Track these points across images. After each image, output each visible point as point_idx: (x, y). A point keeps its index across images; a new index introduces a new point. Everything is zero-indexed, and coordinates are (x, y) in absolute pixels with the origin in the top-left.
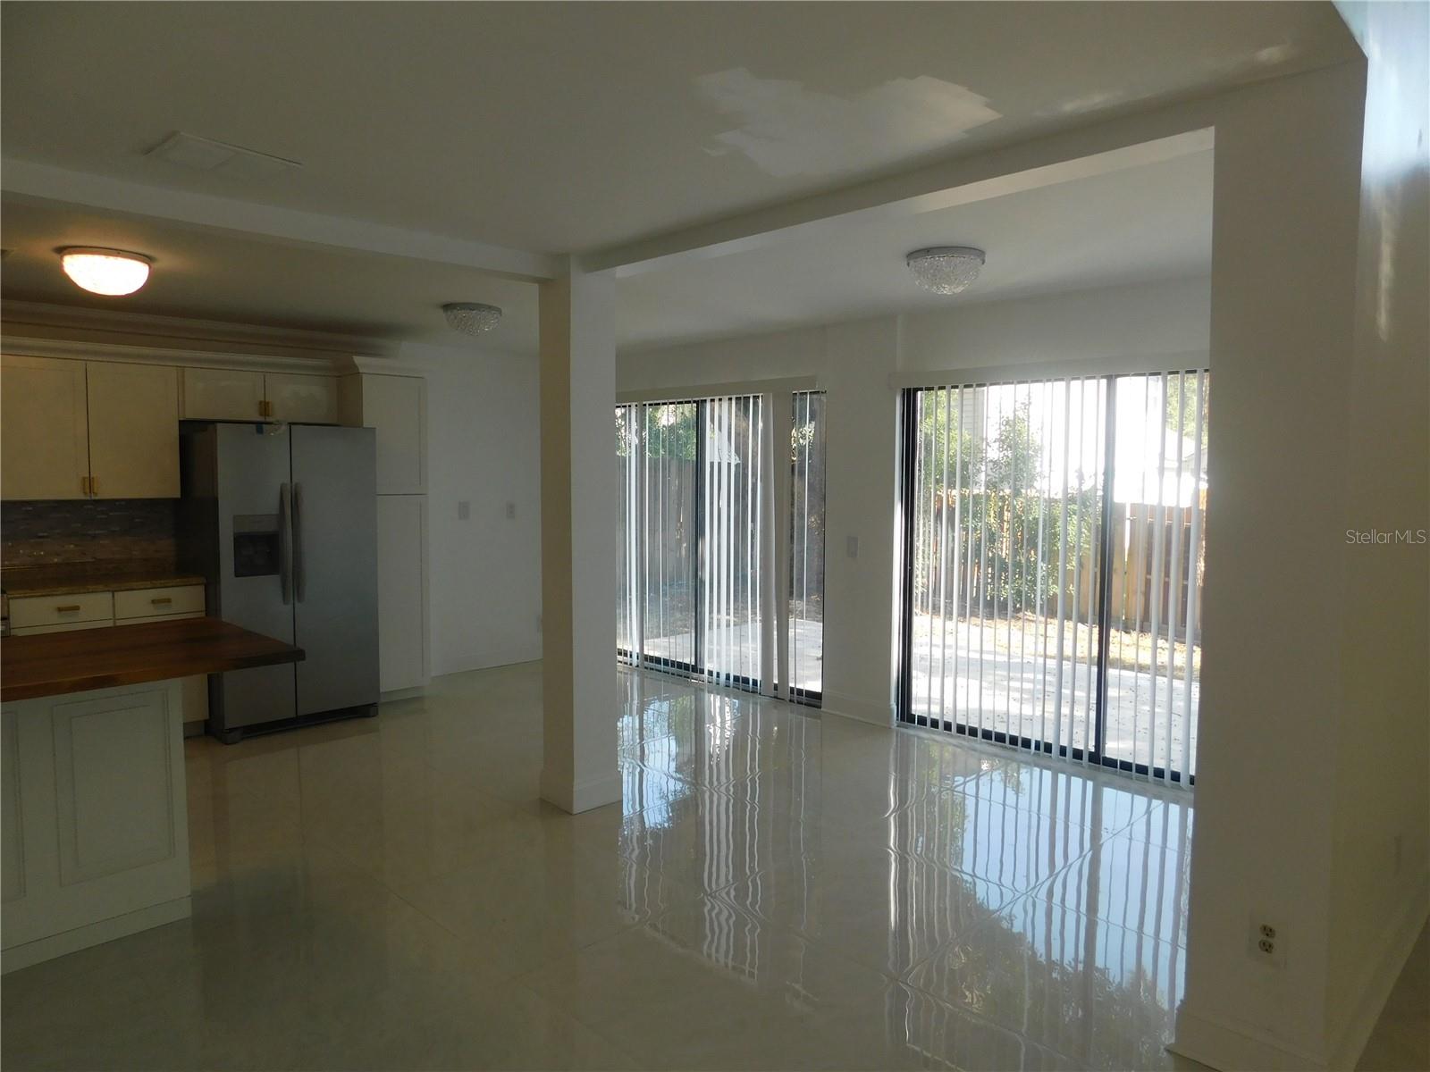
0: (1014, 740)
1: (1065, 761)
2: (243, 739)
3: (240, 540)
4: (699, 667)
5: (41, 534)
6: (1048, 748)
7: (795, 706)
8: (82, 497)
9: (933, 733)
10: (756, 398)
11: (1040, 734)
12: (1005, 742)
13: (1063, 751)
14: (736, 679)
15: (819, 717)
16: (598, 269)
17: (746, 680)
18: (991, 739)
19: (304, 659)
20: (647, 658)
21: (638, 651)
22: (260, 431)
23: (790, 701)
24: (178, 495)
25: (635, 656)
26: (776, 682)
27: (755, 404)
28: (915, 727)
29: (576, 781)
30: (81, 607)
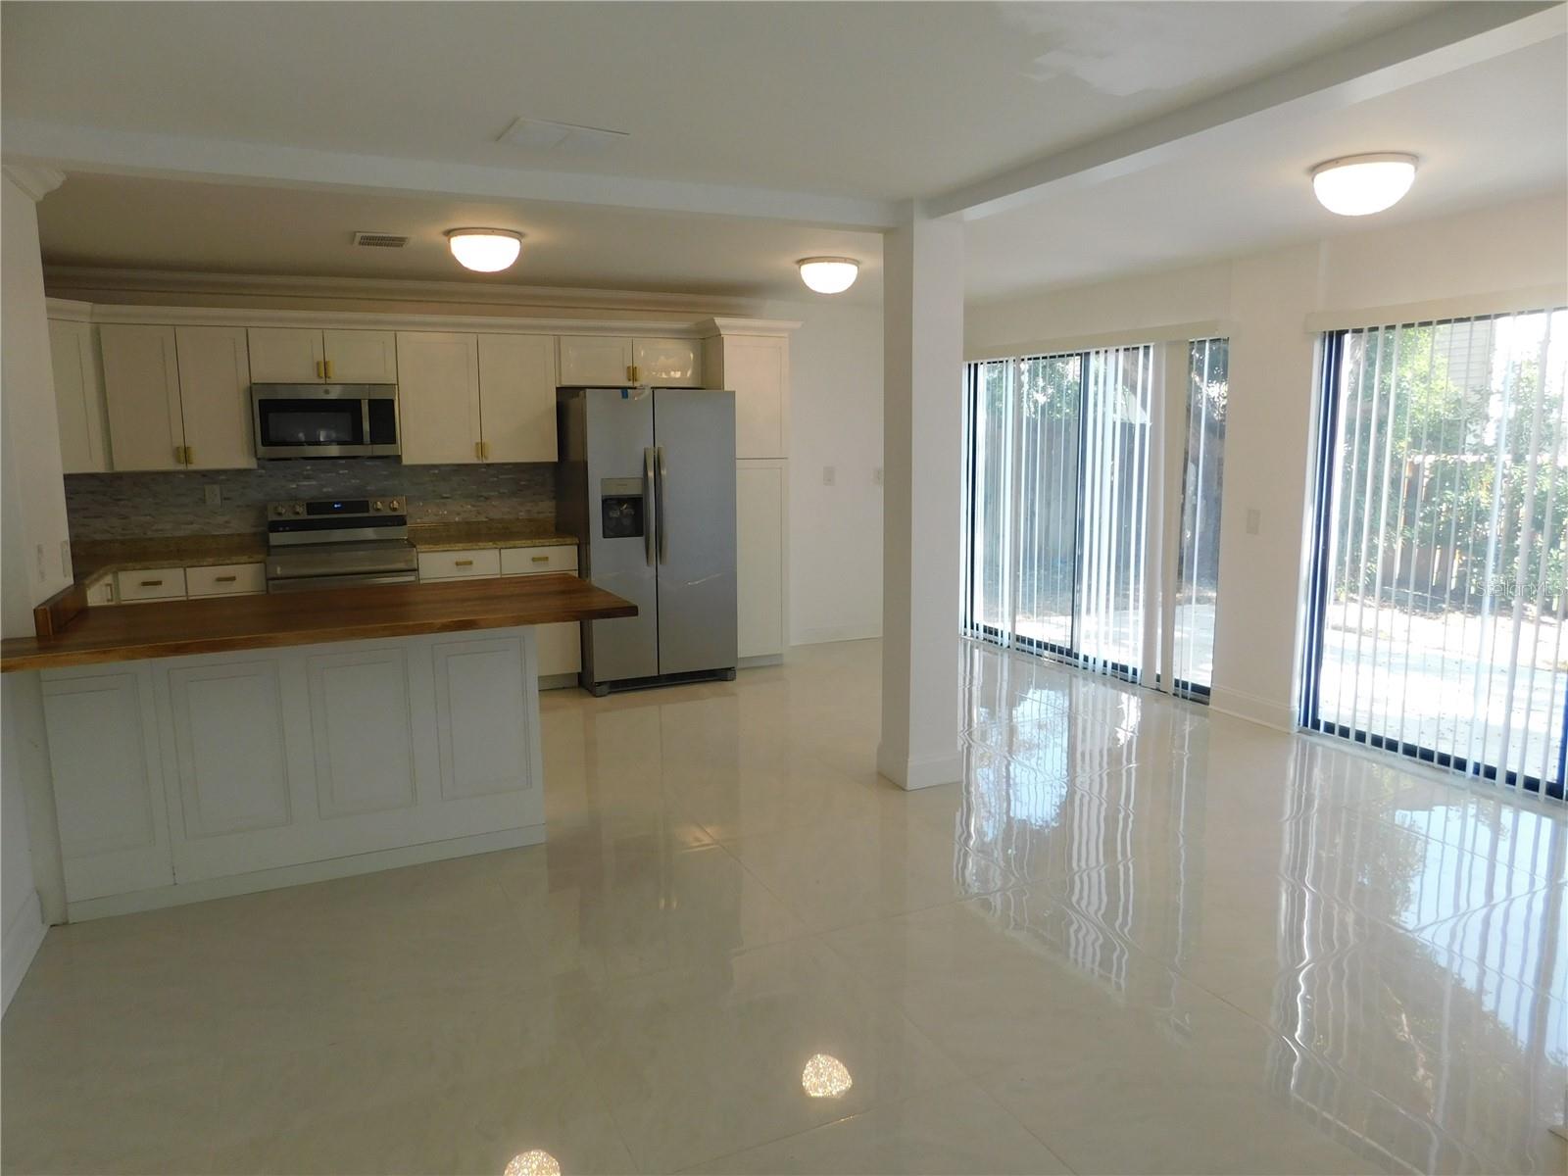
0: (1444, 760)
1: (1513, 790)
2: (609, 693)
3: (608, 503)
4: (1075, 651)
5: (445, 495)
6: (1491, 773)
7: (1179, 700)
8: (475, 461)
9: (1342, 742)
10: (1147, 348)
11: (1480, 754)
12: (1432, 761)
13: (1511, 779)
14: (1115, 666)
15: (1206, 715)
16: (943, 214)
17: (1124, 669)
18: (1415, 756)
19: (637, 614)
20: (1020, 639)
21: (1010, 630)
22: (625, 395)
23: (1174, 695)
24: (557, 460)
25: (1006, 636)
26: (1159, 672)
27: (1146, 355)
28: (1319, 735)
29: (911, 758)
30: (474, 562)
